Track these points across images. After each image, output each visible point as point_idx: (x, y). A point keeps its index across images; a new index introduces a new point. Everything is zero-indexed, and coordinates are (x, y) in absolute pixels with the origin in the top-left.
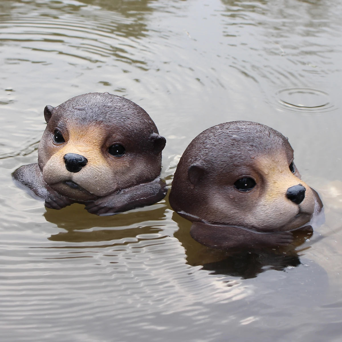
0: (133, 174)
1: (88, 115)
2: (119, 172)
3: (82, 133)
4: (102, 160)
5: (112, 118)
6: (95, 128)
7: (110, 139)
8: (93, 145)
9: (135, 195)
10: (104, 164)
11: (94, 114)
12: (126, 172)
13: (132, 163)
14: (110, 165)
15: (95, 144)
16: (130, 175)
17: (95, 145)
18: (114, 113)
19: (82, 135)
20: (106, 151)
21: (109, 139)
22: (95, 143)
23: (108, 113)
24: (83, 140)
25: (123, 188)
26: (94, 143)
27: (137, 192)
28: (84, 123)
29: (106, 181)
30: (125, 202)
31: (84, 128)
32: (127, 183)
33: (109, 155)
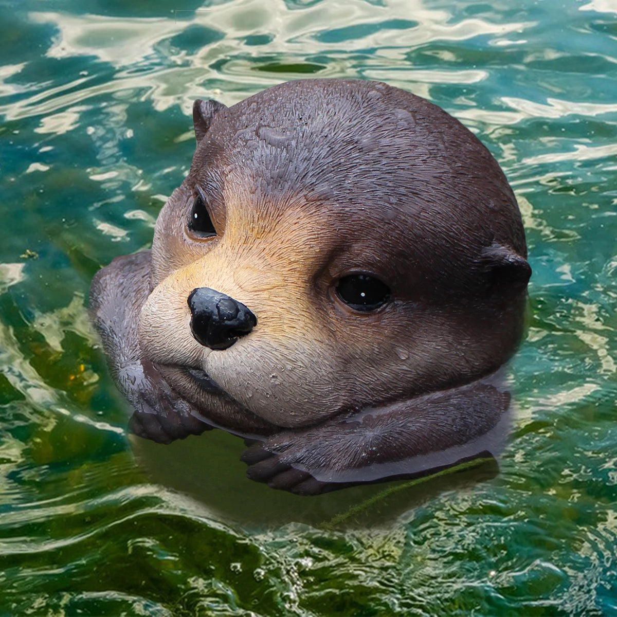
0: (404, 367)
1: (291, 168)
2: (361, 359)
3: (261, 223)
4: (307, 320)
5: (364, 188)
6: (302, 214)
7: (345, 256)
8: (287, 269)
9: (397, 436)
10: (309, 336)
11: (311, 168)
12: (381, 359)
13: (408, 333)
14: (332, 334)
15: (295, 266)
16: (394, 367)
17: (294, 270)
18: (374, 173)
19: (263, 231)
20: (328, 287)
21: (340, 255)
22: (294, 262)
23: (355, 170)
24: (262, 246)
25: (365, 405)
26: (290, 264)
27: (409, 424)
28: (276, 192)
29: (307, 387)
30: (361, 453)
31: (271, 209)
32: (382, 391)
33: (338, 302)
